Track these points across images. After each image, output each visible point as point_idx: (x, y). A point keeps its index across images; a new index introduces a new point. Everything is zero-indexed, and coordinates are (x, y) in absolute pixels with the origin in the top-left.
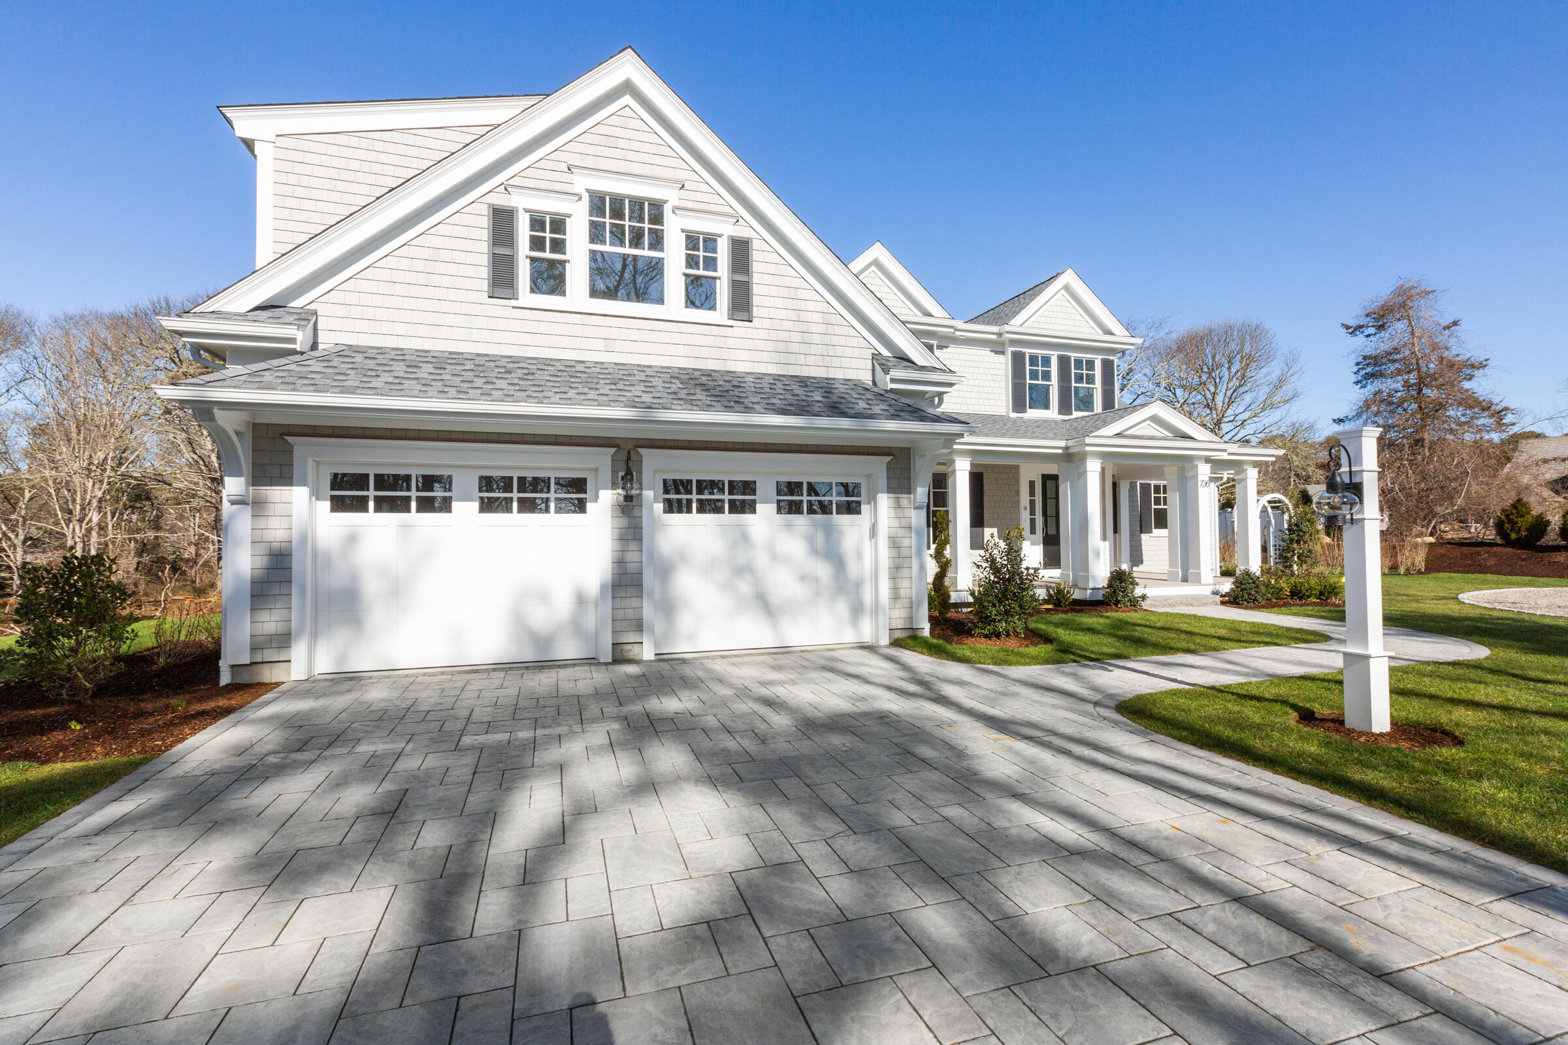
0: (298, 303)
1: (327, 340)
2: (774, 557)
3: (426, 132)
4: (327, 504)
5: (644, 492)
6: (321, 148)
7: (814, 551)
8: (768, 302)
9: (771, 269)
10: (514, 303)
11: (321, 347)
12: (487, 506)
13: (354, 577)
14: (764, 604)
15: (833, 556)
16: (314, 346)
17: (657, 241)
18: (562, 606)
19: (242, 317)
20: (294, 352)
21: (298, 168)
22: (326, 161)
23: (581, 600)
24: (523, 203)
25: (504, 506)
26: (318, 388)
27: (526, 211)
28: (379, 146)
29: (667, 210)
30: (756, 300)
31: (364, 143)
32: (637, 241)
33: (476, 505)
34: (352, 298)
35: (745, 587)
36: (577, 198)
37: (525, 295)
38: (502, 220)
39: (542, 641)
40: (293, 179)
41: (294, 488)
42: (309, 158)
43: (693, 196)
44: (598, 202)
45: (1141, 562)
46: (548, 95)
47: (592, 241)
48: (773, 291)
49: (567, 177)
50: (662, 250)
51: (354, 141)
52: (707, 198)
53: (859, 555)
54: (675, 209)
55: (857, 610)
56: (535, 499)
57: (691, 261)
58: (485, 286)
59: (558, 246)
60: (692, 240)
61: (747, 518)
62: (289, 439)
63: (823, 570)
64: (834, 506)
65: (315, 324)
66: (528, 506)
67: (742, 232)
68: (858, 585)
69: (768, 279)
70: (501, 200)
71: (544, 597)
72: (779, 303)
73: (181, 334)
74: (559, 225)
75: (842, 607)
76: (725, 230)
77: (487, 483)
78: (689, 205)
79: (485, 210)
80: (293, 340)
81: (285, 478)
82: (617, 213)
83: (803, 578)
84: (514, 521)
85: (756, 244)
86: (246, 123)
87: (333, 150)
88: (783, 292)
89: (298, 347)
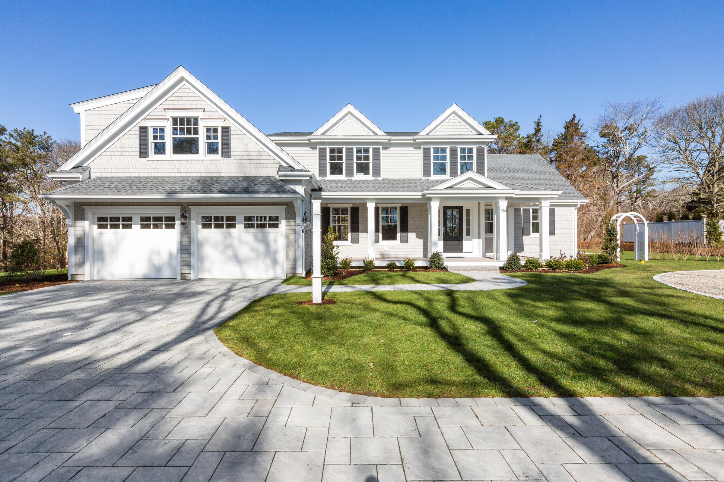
0: (85, 165)
1: (93, 176)
2: (240, 241)
3: (128, 102)
4: (96, 227)
5: (191, 221)
6: (98, 113)
7: (256, 239)
8: (236, 149)
9: (238, 137)
10: (147, 159)
11: (91, 178)
12: (143, 227)
13: (102, 246)
14: (237, 259)
15: (265, 242)
16: (90, 178)
17: (196, 132)
18: (164, 257)
19: (68, 172)
20: (79, 181)
21: (92, 120)
22: (99, 116)
23: (171, 255)
24: (150, 124)
25: (147, 226)
26: (79, 193)
27: (151, 127)
28: (114, 109)
29: (199, 120)
30: (232, 149)
31: (110, 109)
32: (189, 132)
33: (139, 226)
34: (100, 162)
35: (230, 253)
36: (167, 120)
37: (152, 155)
38: (143, 131)
39: (158, 269)
40: (90, 124)
41: (85, 222)
42: (95, 116)
43: (208, 113)
44: (175, 120)
45: (523, 250)
46: (158, 84)
47: (174, 134)
48: (239, 145)
49: (164, 113)
50: (198, 134)
51: (107, 108)
52: (214, 113)
53: (275, 241)
54: (201, 119)
55: (275, 262)
56: (158, 224)
57: (208, 137)
58: (138, 154)
59: (162, 137)
60: (208, 130)
61: (232, 230)
62: (83, 207)
63: (261, 247)
64: (267, 225)
65: (90, 171)
66: (156, 226)
67: (226, 124)
68: (275, 252)
69: (237, 141)
70: (143, 124)
71: (158, 253)
72: (241, 149)
73: (53, 178)
74: (162, 130)
75: (268, 261)
76: (220, 124)
77: (142, 219)
78: (207, 117)
79: (137, 128)
80: (79, 178)
81: (83, 219)
82: (182, 123)
83: (252, 250)
84: (152, 231)
85: (232, 128)
86: (77, 108)
87: (101, 112)
88: (243, 145)
89: (80, 179)
